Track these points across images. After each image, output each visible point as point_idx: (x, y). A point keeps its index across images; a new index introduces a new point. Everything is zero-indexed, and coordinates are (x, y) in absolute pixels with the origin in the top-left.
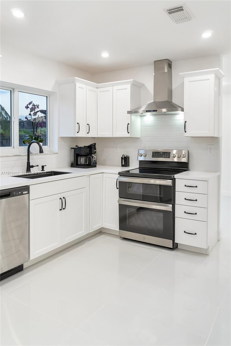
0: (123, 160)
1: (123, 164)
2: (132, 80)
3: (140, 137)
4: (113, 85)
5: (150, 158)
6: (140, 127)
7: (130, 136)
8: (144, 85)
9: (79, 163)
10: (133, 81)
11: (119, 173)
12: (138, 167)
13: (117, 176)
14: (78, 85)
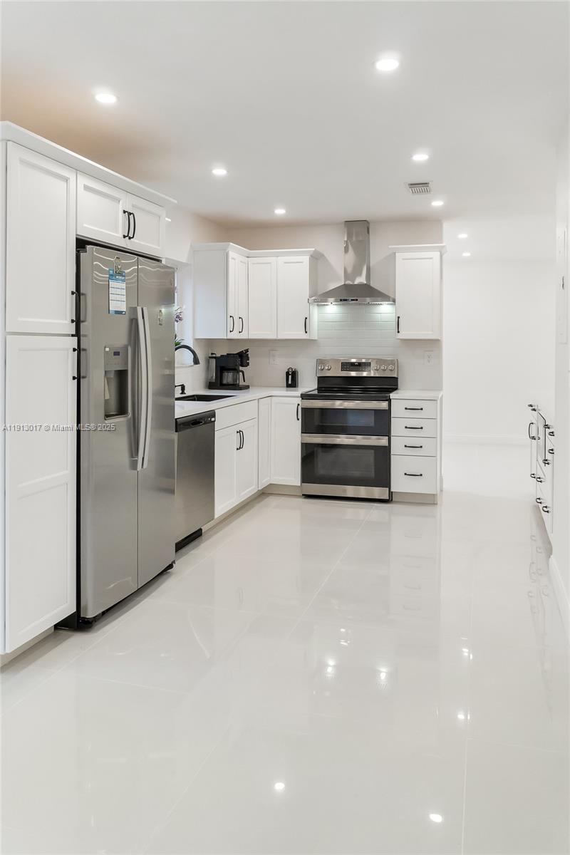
0: (290, 376)
1: (290, 382)
2: (313, 249)
3: (316, 338)
4: (277, 255)
5: (337, 372)
6: (316, 323)
7: (308, 338)
8: (323, 255)
9: (225, 382)
10: (314, 251)
11: (301, 395)
12: (316, 387)
13: (299, 400)
14: (232, 254)
